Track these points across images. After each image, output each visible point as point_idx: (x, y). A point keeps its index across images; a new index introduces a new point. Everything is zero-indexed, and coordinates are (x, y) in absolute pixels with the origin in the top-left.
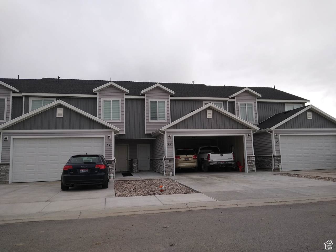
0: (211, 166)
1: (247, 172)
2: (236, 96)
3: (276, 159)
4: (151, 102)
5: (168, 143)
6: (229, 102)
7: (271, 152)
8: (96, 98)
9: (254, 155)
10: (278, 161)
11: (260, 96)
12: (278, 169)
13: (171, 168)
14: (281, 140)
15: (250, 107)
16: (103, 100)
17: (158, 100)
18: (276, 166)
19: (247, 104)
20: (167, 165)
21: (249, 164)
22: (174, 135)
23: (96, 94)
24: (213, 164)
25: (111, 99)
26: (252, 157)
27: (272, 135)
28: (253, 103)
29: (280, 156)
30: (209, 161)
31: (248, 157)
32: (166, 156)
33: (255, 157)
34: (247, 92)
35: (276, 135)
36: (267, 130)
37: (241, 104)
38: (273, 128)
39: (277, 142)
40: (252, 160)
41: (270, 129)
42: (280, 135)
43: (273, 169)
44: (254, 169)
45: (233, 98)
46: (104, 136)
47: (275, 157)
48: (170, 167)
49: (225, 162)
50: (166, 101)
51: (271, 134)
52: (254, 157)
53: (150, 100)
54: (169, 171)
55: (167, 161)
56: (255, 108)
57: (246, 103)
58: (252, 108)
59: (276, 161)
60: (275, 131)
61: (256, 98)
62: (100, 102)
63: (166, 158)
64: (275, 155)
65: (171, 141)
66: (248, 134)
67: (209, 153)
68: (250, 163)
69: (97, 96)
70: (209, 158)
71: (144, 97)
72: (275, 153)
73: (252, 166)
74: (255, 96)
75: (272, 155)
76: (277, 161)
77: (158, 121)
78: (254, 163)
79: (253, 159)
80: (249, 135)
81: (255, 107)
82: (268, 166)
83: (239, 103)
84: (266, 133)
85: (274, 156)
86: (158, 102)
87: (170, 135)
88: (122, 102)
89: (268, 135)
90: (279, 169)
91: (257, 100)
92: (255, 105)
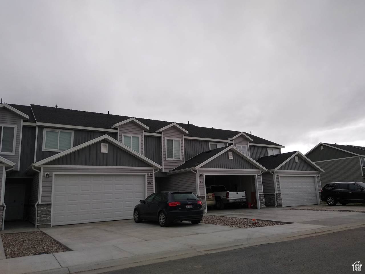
0: (231, 203)
1: (260, 208)
2: (234, 139)
3: (278, 196)
4: (167, 140)
5: (200, 181)
7: (274, 190)
8: (117, 134)
9: (263, 193)
10: (279, 198)
11: (252, 140)
12: (280, 206)
14: (280, 180)
15: (244, 149)
16: (123, 135)
18: (278, 203)
19: (242, 146)
22: (205, 174)
23: (117, 129)
24: (232, 202)
25: (132, 135)
26: (262, 195)
27: (274, 175)
28: (246, 146)
29: (281, 194)
30: (228, 198)
31: (259, 195)
32: (199, 194)
33: (264, 195)
34: (242, 136)
35: (277, 176)
36: (271, 171)
37: (238, 147)
38: (275, 170)
39: (278, 182)
40: (262, 197)
42: (279, 175)
43: (276, 205)
44: (264, 206)
45: (232, 141)
46: (146, 174)
49: (241, 199)
50: (180, 140)
53: (166, 138)
56: (248, 151)
60: (276, 172)
61: (248, 142)
62: (120, 137)
63: (199, 196)
65: (202, 179)
67: (228, 192)
68: (261, 200)
69: (118, 131)
70: (228, 196)
71: (162, 135)
72: (277, 191)
73: (263, 203)
74: (247, 140)
75: (275, 193)
77: (174, 159)
78: (264, 200)
80: (259, 175)
83: (236, 145)
85: (276, 194)
86: (173, 140)
87: (202, 174)
88: (142, 139)
91: (249, 144)
92: (248, 148)
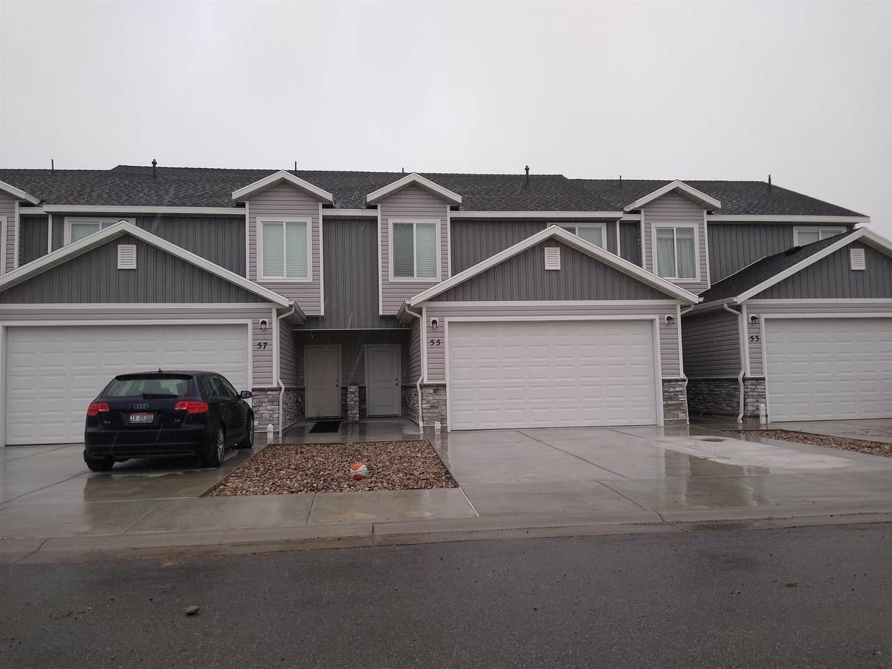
1: (663, 425)
2: (645, 206)
3: (749, 387)
4: (396, 225)
5: (432, 341)
6: (623, 224)
7: (738, 367)
8: (243, 218)
9: (682, 376)
10: (756, 393)
12: (755, 417)
13: (437, 411)
14: (766, 332)
15: (689, 236)
16: (259, 221)
17: (414, 221)
18: (750, 408)
19: (677, 228)
20: (428, 402)
21: (669, 402)
22: (447, 319)
23: (243, 205)
25: (285, 220)
26: (677, 380)
27: (740, 318)
28: (696, 226)
29: (763, 379)
31: (664, 381)
32: (425, 378)
33: (687, 382)
34: (676, 193)
35: (753, 318)
36: (725, 303)
37: (659, 230)
38: (741, 299)
39: (755, 339)
40: (677, 389)
41: (735, 299)
42: (763, 317)
43: (741, 416)
44: (684, 416)
45: (636, 212)
46: (249, 322)
47: (748, 383)
48: (437, 408)
50: (438, 222)
51: (737, 315)
52: (684, 380)
53: (391, 221)
54: (432, 419)
55: (427, 390)
56: (702, 240)
57: (675, 225)
58: (692, 240)
59: (751, 394)
60: (749, 307)
61: (705, 212)
62: (253, 227)
63: (426, 382)
64: (748, 375)
65: (440, 335)
66: (667, 316)
68: (671, 398)
69: (245, 211)
71: (377, 213)
72: (747, 370)
73: (678, 407)
74: (700, 204)
75: (740, 377)
76: (754, 394)
77: (415, 279)
78: (684, 398)
79: (681, 386)
80: (669, 318)
81: (701, 236)
82: (729, 409)
83: (654, 226)
84: (721, 312)
85: (744, 380)
86: (415, 225)
87: (437, 319)
88: (315, 228)
89: (729, 316)
90: (758, 417)
91: (707, 218)
92: (701, 232)
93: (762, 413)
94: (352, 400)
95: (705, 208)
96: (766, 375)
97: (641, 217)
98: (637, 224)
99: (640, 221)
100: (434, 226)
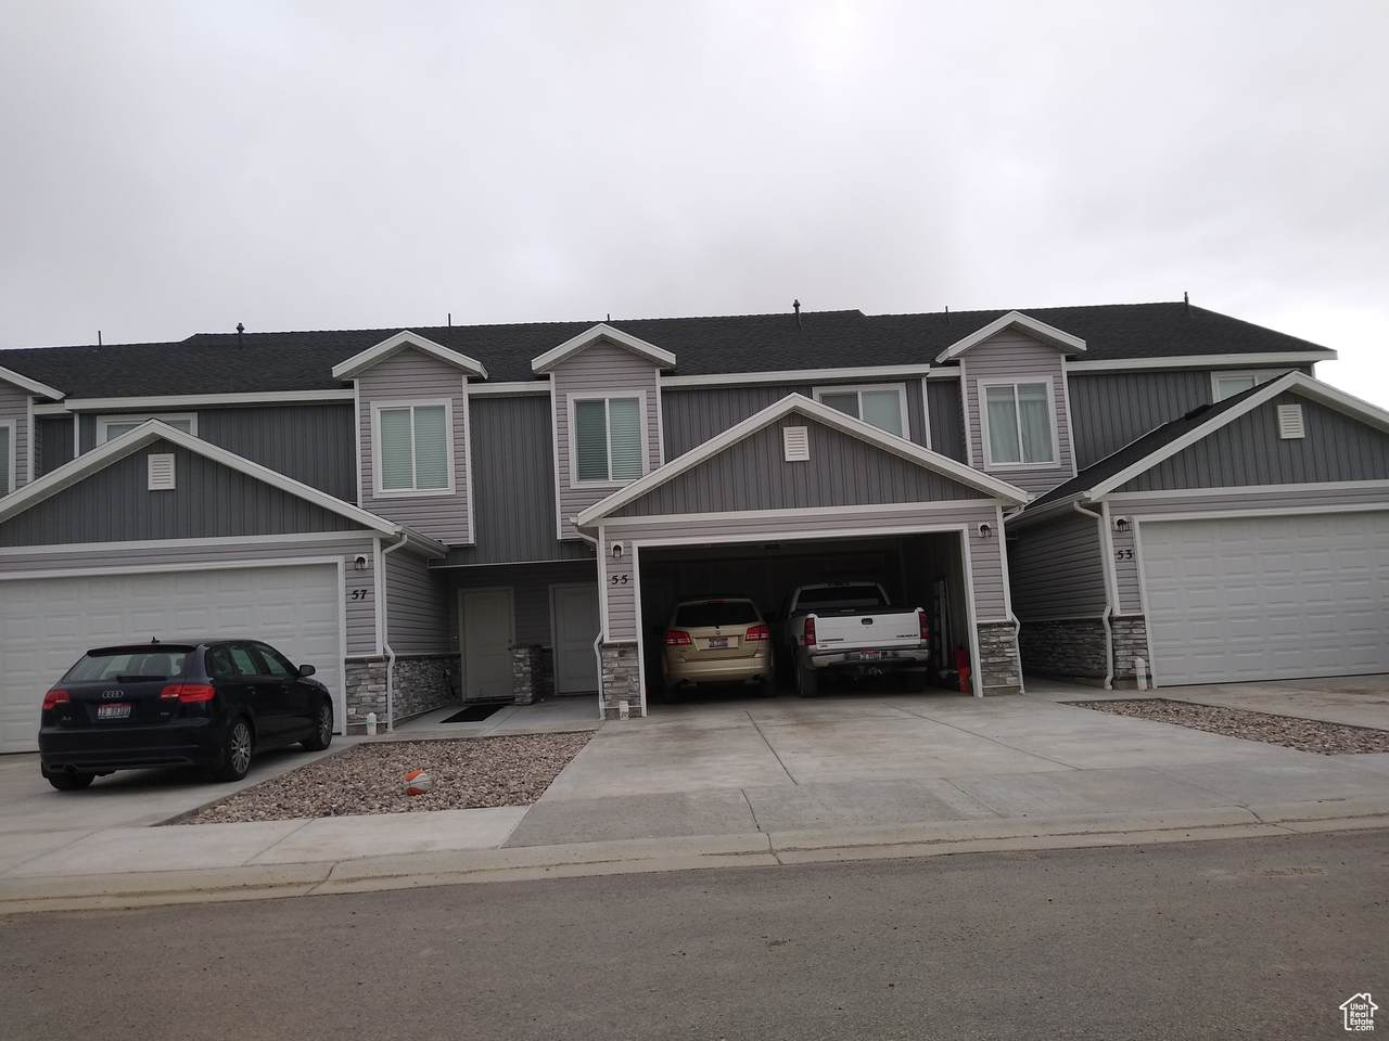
0: (821, 670)
1: (980, 694)
2: (966, 353)
3: (1119, 631)
4: (579, 404)
5: (614, 578)
6: (932, 383)
7: (1101, 601)
8: (350, 404)
9: (1010, 616)
10: (1131, 642)
11: (1081, 344)
12: (1131, 680)
13: (626, 684)
14: (1143, 544)
15: (1037, 397)
16: (376, 407)
17: (607, 395)
18: (1122, 665)
19: (1019, 386)
20: (611, 671)
21: (990, 660)
22: (636, 544)
23: (350, 385)
24: (826, 664)
25: (412, 403)
26: (1000, 625)
27: (1100, 522)
28: (1048, 380)
29: (1142, 618)
30: (811, 647)
31: (980, 626)
32: (606, 634)
33: (1018, 628)
34: (1014, 330)
35: (1121, 522)
36: (1074, 502)
37: (991, 390)
38: (1096, 493)
39: (1125, 554)
40: (1002, 639)
41: (1086, 494)
42: (1137, 519)
43: (1109, 678)
44: (1015, 681)
45: (953, 363)
46: (340, 560)
47: (1118, 625)
48: (624, 679)
49: (884, 650)
50: (642, 395)
51: (1095, 519)
52: (1013, 624)
53: (571, 398)
54: (618, 698)
55: (610, 654)
56: (1059, 402)
57: (1016, 381)
58: (1044, 403)
59: (1123, 642)
60: (1114, 506)
61: (1063, 358)
62: (366, 416)
63: (607, 640)
64: (1118, 613)
65: (627, 567)
66: (981, 524)
67: (811, 616)
68: (992, 653)
69: (353, 394)
70: (810, 637)
71: (549, 386)
72: (1115, 605)
73: (1006, 667)
74: (1056, 347)
75: (1105, 616)
76: (1127, 642)
77: (609, 483)
78: (1014, 652)
79: (1008, 633)
80: (984, 528)
81: (1059, 395)
82: (1096, 667)
83: (982, 383)
84: (1072, 517)
85: (1112, 620)
86: (607, 402)
87: (620, 544)
88: (457, 412)
89: (1081, 523)
90: (1134, 678)
91: (1067, 367)
92: (1058, 389)
93: (1141, 672)
94: (521, 672)
95: (1063, 352)
96: (1146, 613)
97: (961, 371)
98: (956, 381)
99: (959, 377)
100: (635, 401)
